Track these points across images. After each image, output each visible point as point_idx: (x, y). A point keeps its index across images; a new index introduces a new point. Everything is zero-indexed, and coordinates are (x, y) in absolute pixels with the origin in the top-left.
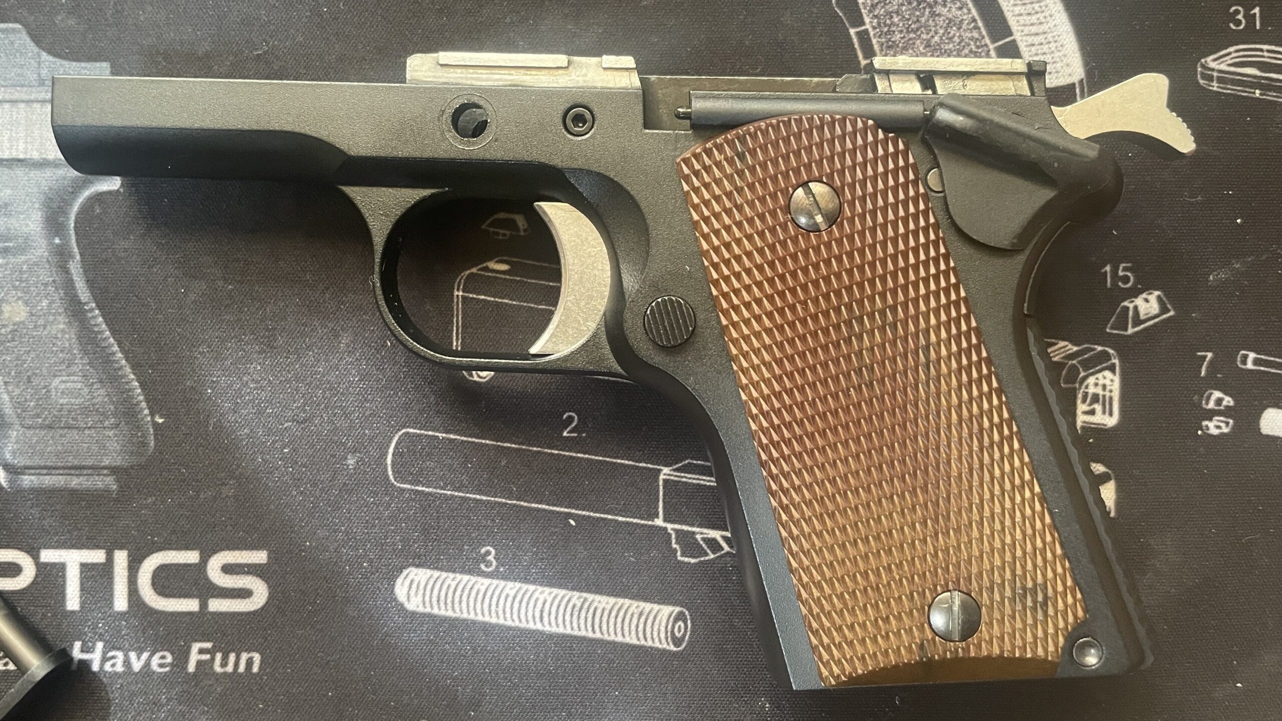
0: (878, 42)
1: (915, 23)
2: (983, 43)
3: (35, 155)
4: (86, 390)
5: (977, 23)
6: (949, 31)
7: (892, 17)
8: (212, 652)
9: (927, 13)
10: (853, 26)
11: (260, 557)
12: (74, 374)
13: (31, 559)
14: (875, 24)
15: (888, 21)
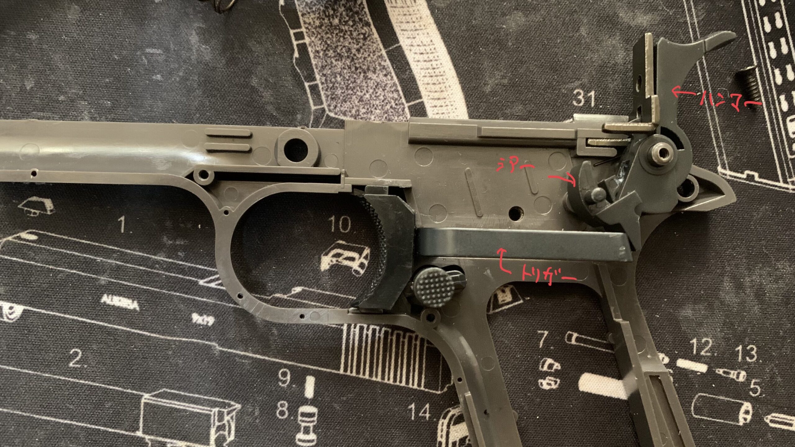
0: (325, 94)
1: (353, 83)
2: (400, 102)
5: (397, 87)
6: (377, 90)
7: (336, 77)
9: (362, 76)
10: (308, 82)
14: (323, 81)
15: (333, 80)
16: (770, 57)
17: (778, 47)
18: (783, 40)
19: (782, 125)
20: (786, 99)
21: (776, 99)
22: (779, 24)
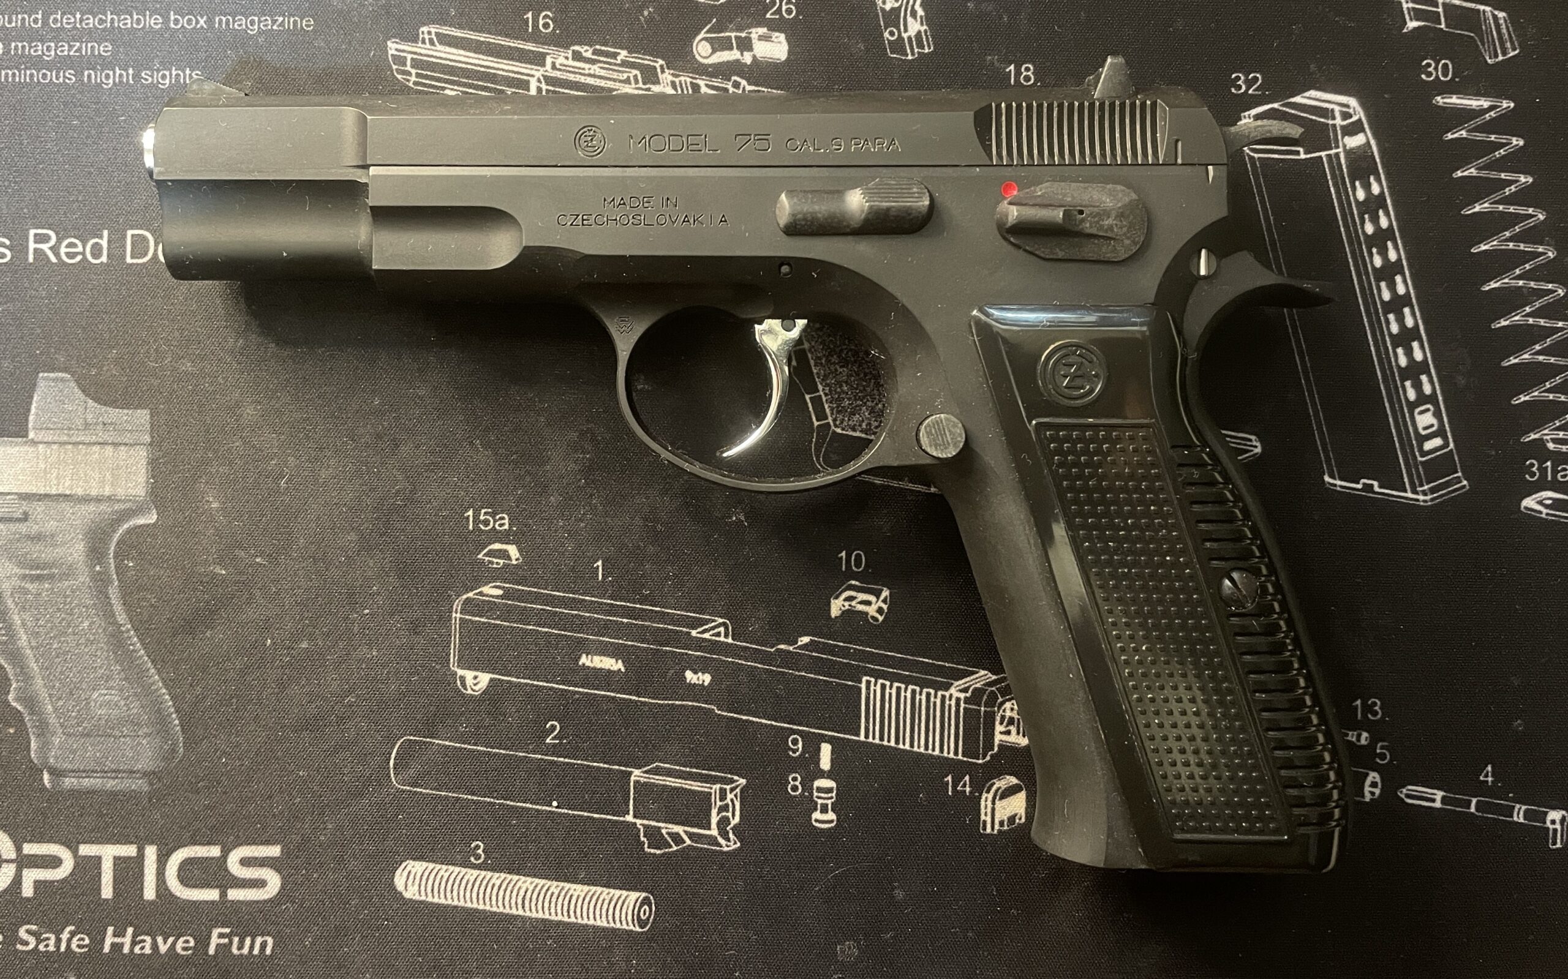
0: (829, 407)
1: (862, 392)
3: (80, 492)
4: (122, 703)
7: (841, 386)
8: (229, 936)
9: (872, 384)
10: (808, 393)
11: (274, 851)
12: (111, 688)
13: (69, 853)
14: (827, 391)
15: (839, 390)
16: (1390, 334)
17: (1401, 320)
18: (1407, 310)
19: (1408, 420)
20: (1413, 386)
21: (1399, 385)
22: (1401, 290)
